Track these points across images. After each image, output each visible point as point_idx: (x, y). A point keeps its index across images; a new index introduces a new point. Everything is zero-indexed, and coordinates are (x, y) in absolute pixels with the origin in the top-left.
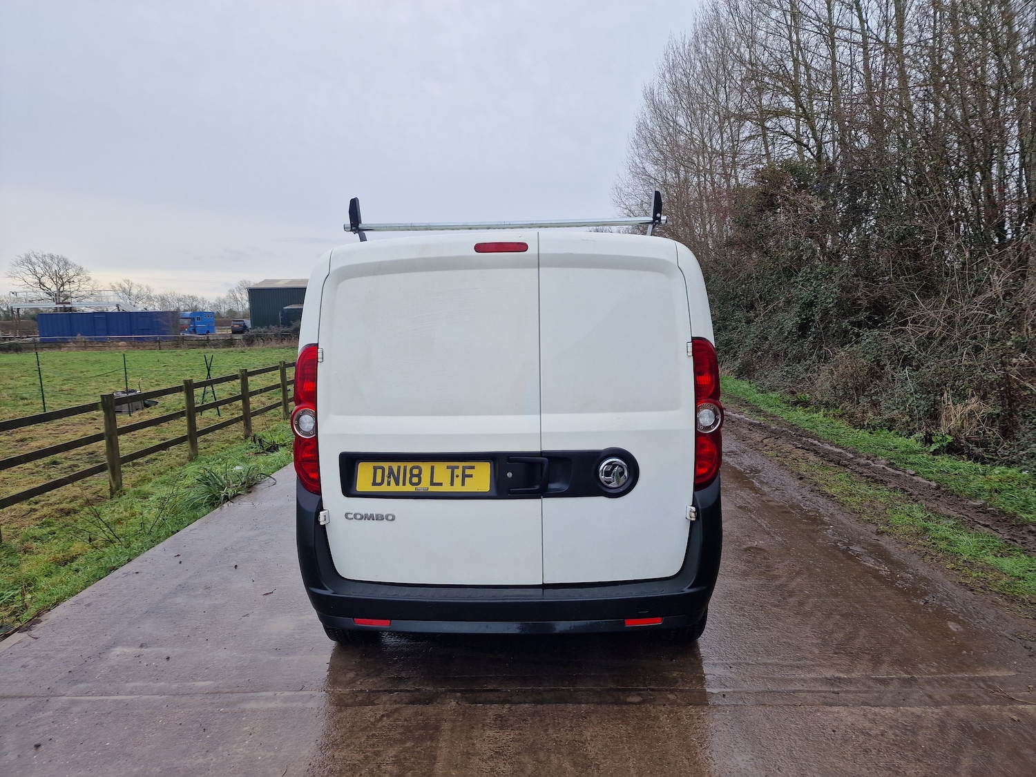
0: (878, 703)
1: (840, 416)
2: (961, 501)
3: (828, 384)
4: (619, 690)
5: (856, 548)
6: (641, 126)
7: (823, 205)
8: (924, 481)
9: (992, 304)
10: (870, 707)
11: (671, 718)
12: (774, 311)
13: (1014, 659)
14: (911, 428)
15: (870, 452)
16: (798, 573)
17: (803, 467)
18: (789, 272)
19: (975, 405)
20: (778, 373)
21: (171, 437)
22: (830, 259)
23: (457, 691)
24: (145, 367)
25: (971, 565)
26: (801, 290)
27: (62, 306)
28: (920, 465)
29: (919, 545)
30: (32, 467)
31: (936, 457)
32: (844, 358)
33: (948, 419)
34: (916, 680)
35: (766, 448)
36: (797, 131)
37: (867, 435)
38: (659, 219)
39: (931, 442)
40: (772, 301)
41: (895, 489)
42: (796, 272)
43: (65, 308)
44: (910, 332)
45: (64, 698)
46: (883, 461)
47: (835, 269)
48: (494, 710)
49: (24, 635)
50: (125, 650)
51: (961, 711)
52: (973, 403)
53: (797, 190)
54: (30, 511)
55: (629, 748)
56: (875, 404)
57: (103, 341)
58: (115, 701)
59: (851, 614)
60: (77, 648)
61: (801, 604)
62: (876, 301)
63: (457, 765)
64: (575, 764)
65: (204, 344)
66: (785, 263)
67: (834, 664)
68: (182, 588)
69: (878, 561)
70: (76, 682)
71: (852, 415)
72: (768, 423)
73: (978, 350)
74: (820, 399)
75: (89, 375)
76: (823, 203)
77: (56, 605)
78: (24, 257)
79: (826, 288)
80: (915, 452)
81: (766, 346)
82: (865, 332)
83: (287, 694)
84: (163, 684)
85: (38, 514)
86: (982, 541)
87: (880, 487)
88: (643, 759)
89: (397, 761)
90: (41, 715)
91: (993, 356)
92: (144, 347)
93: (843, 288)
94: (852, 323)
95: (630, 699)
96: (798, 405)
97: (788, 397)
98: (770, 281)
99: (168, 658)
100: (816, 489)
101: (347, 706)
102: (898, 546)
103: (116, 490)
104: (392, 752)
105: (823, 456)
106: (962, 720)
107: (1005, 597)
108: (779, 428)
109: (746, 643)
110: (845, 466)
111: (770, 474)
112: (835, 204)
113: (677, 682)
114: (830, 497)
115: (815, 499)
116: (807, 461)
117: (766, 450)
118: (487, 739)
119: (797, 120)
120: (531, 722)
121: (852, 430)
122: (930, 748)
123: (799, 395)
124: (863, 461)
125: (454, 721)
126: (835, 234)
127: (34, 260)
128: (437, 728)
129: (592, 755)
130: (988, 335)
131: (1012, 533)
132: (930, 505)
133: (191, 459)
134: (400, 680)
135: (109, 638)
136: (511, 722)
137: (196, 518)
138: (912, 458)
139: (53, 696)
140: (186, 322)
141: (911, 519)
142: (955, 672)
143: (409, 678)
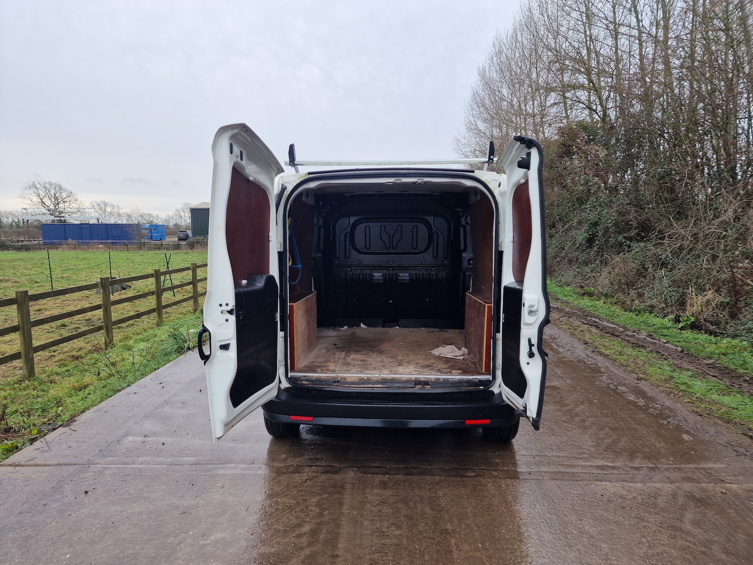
0: (632, 480)
1: (615, 303)
2: (698, 360)
3: (607, 281)
4: (460, 469)
5: (623, 389)
6: (475, 95)
7: (606, 153)
8: (673, 347)
9: (725, 225)
10: (627, 483)
11: (495, 486)
12: (570, 229)
13: (726, 457)
14: (665, 312)
15: (635, 327)
16: (582, 403)
17: (587, 337)
18: (581, 201)
19: (711, 296)
20: (571, 273)
21: (142, 310)
22: (610, 192)
23: (354, 467)
24: (119, 262)
25: (701, 400)
26: (589, 214)
27: (58, 219)
28: (671, 336)
29: (666, 387)
30: (48, 328)
31: (683, 332)
32: (619, 262)
33: (692, 305)
34: (658, 468)
35: (561, 323)
36: (589, 101)
37: (634, 316)
38: (492, 160)
39: (679, 322)
40: (568, 222)
41: (652, 351)
42: (586, 201)
43: (61, 220)
44: (667, 245)
45: (99, 465)
46: (645, 334)
47: (614, 199)
48: (379, 478)
49: (66, 429)
50: (135, 438)
51: (687, 486)
52: (710, 294)
53: (588, 142)
54: (51, 357)
55: (468, 502)
56: (640, 295)
57: (88, 244)
58: (133, 468)
59: (617, 428)
60: (102, 437)
61: (583, 421)
62: (643, 222)
63: (356, 508)
64: (432, 509)
65: (159, 247)
66: (578, 194)
67: (604, 457)
68: (166, 402)
69: (637, 396)
70: (105, 456)
71: (624, 303)
72: (563, 306)
73: (714, 257)
74: (601, 291)
75: (80, 267)
76: (606, 152)
77: (83, 412)
78: (30, 184)
79: (607, 213)
80: (668, 328)
81: (563, 254)
82: (634, 245)
83: (243, 466)
84: (162, 458)
85: (57, 359)
86: (710, 385)
87: (641, 350)
88: (476, 508)
89: (318, 505)
90: (86, 475)
91: (726, 262)
92: (117, 249)
93: (620, 213)
94: (625, 238)
95: (468, 474)
96: (586, 295)
97: (578, 290)
98: (567, 207)
99: (163, 444)
100: (596, 351)
101: (283, 473)
102: (652, 387)
103: (109, 343)
104: (315, 500)
105: (601, 329)
106: (688, 492)
107: (723, 420)
108: (571, 311)
109: (545, 444)
110: (617, 336)
111: (564, 341)
112: (615, 152)
113: (499, 465)
114: (606, 356)
115: (595, 357)
116: (590, 332)
117: (561, 325)
118: (374, 495)
119: (589, 92)
120: (403, 485)
121: (624, 312)
122: (666, 507)
123: (586, 288)
124: (630, 333)
125: (353, 484)
126: (615, 174)
127: (38, 185)
128: (342, 487)
129: (443, 504)
130: (722, 247)
131: (732, 381)
132: (676, 362)
133: (158, 325)
134: (317, 459)
135: (123, 431)
136: (391, 485)
137: (169, 361)
138: (665, 332)
139: (92, 464)
140: (146, 232)
141: (662, 371)
142: (685, 464)
143: (322, 459)
